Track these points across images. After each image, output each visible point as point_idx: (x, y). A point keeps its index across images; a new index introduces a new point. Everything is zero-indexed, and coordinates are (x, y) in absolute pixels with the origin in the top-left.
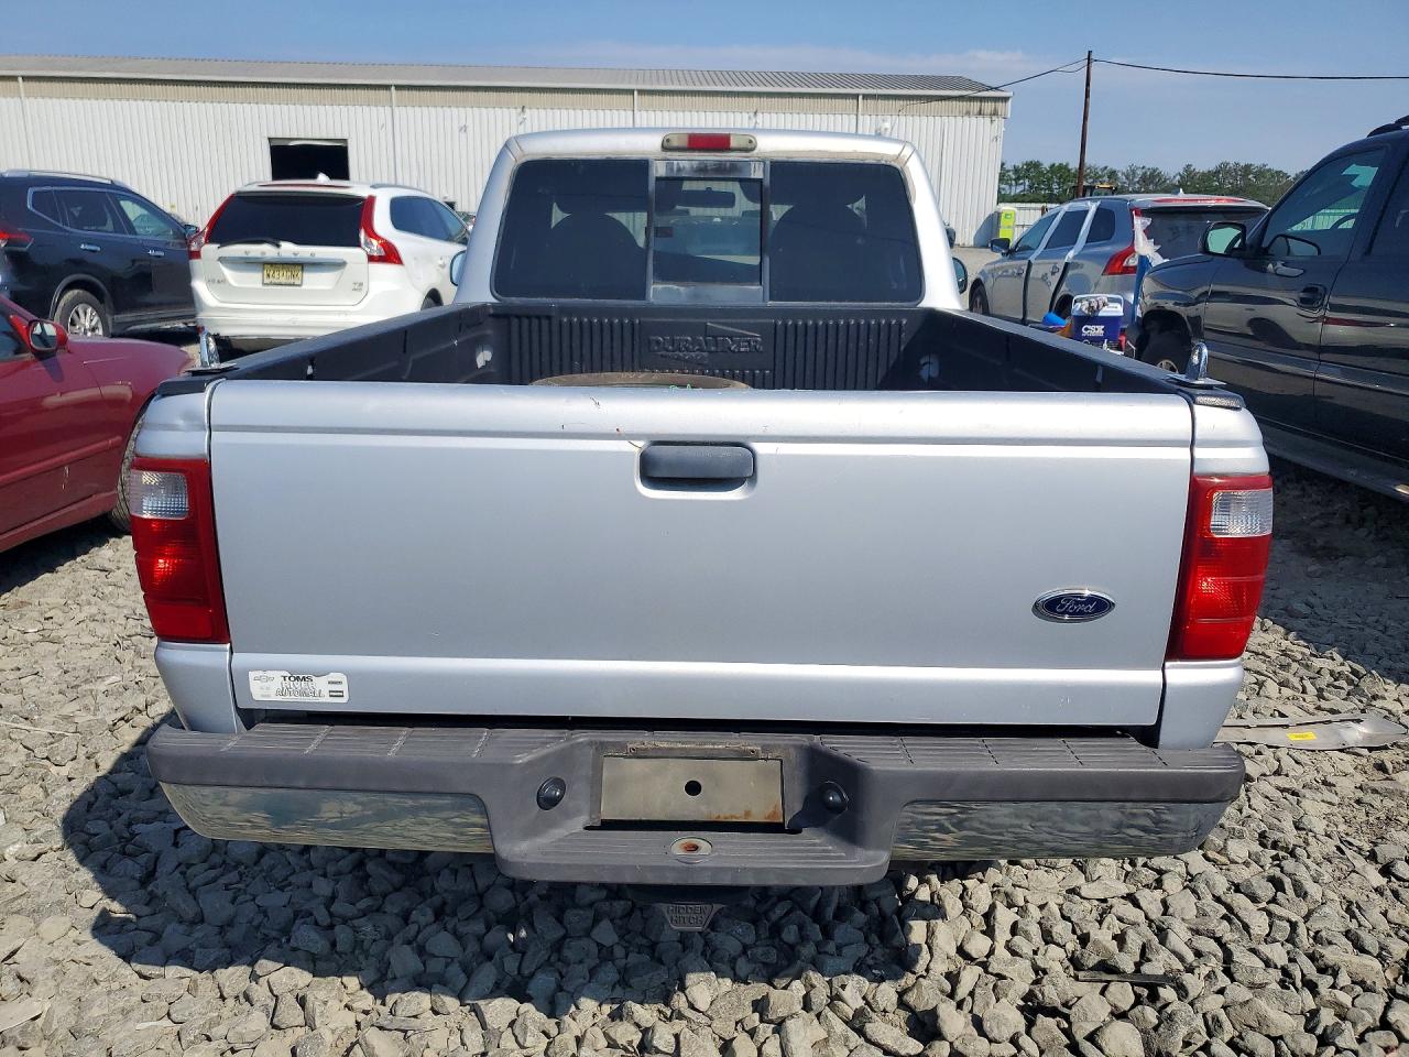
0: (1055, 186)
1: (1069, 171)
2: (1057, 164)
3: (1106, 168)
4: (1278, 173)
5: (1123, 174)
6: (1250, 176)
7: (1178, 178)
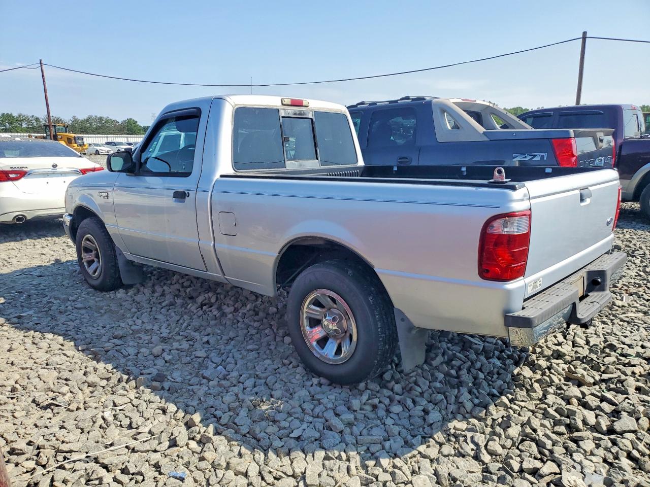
0: (7, 125)
1: (13, 117)
2: (6, 114)
3: (33, 116)
4: (114, 121)
5: (43, 119)
6: (103, 122)
7: (70, 122)
